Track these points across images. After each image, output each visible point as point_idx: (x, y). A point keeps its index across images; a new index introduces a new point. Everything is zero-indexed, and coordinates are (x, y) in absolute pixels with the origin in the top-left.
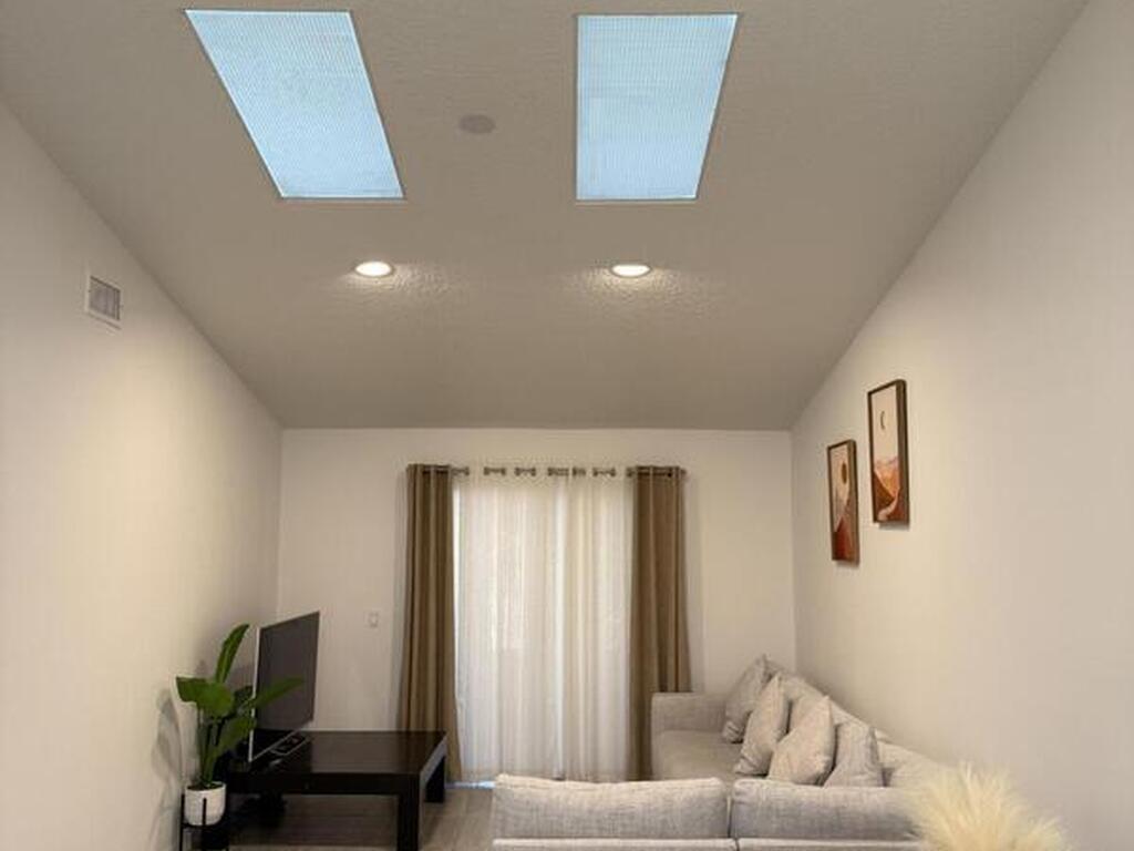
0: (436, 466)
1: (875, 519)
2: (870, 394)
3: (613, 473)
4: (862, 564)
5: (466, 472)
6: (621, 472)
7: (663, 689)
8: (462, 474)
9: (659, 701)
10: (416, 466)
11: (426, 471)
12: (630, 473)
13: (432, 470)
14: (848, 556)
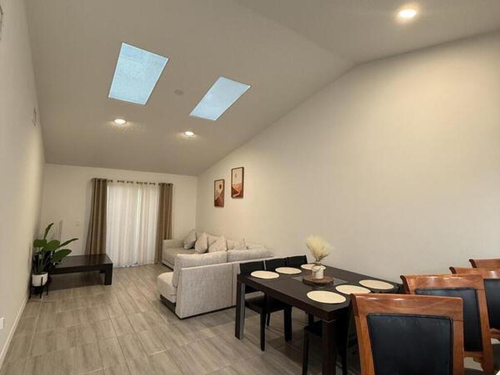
0: (103, 179)
1: (232, 196)
2: (232, 170)
3: (154, 184)
4: (225, 207)
5: (112, 181)
6: (157, 184)
7: (165, 239)
8: (110, 182)
9: (165, 242)
10: (95, 179)
11: (99, 180)
12: (159, 184)
13: (101, 180)
14: (220, 204)
